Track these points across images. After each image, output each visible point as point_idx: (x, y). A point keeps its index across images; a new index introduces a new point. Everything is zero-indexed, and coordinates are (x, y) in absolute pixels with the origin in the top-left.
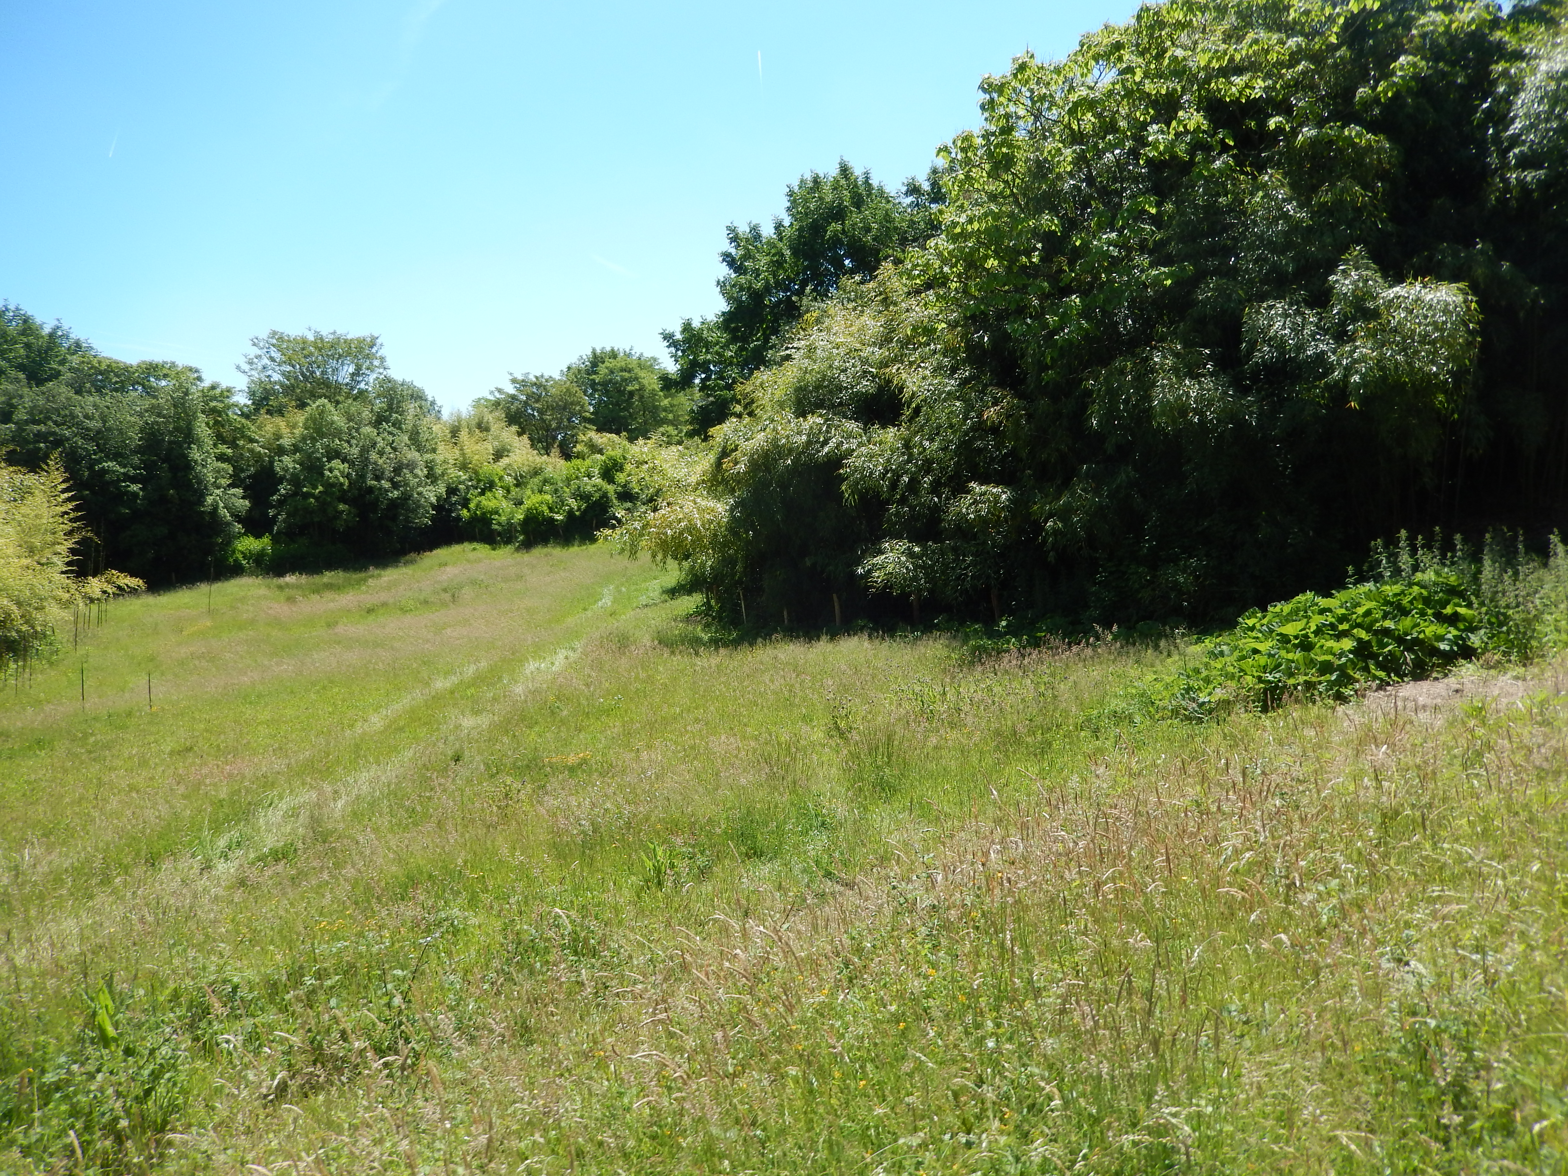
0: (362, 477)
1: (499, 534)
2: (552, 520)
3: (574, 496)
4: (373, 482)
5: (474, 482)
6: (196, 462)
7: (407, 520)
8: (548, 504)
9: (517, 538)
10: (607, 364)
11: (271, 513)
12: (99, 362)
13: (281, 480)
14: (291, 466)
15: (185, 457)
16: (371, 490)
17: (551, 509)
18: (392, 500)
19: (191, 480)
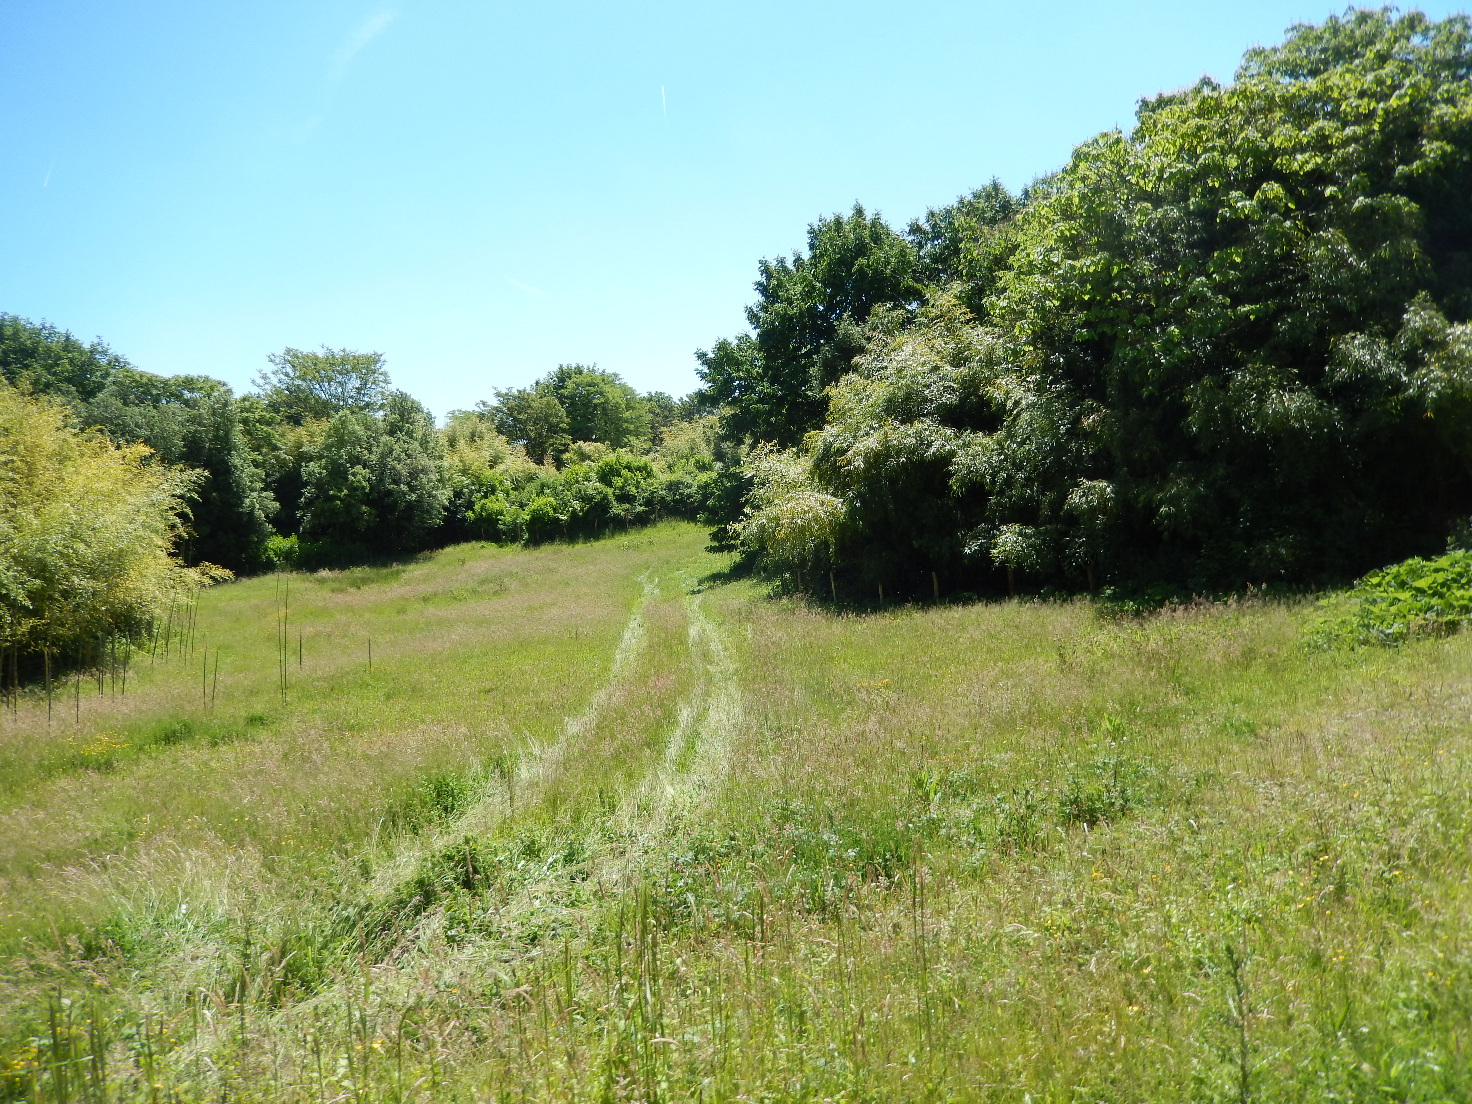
0: (381, 480)
1: (504, 533)
2: (558, 519)
3: (576, 498)
4: (392, 486)
5: (477, 487)
6: (235, 467)
7: (422, 521)
8: (551, 506)
9: (522, 536)
10: (574, 379)
11: (299, 514)
12: (141, 376)
13: (306, 484)
14: (317, 470)
15: (226, 463)
16: (390, 493)
17: (555, 510)
18: (409, 503)
19: (230, 484)
